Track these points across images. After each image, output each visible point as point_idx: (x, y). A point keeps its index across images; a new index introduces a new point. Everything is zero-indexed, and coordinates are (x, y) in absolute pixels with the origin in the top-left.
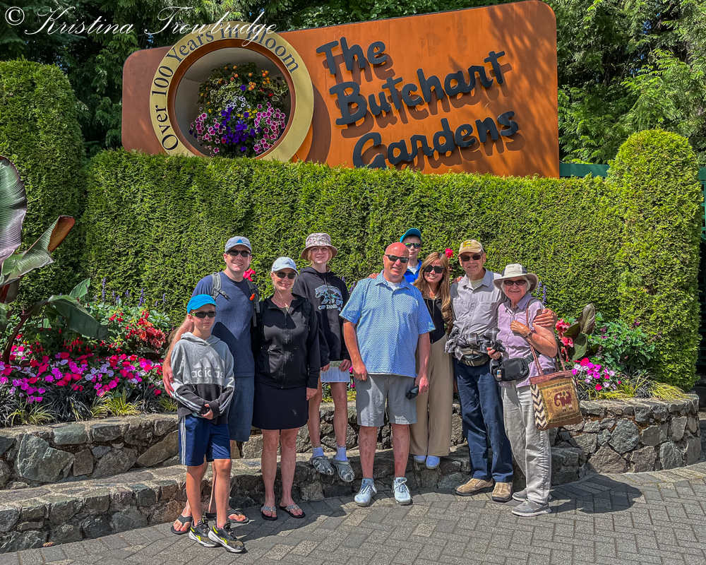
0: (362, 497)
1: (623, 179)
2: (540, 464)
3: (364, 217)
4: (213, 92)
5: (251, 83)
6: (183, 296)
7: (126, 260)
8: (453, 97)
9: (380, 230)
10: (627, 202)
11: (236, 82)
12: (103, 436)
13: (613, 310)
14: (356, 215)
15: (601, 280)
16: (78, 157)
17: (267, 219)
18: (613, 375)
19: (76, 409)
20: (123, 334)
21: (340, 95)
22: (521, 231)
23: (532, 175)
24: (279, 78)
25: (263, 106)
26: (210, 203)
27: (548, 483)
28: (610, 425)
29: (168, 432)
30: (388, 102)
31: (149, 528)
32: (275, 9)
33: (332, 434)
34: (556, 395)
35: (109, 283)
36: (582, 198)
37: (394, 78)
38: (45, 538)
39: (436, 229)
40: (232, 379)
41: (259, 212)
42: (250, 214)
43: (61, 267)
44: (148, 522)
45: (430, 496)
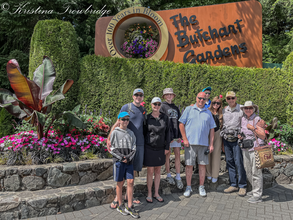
0: (187, 194)
1: (289, 69)
2: (259, 182)
3: (188, 82)
4: (130, 34)
5: (144, 30)
6: (117, 112)
7: (95, 98)
8: (222, 37)
9: (194, 87)
10: (290, 78)
11: (139, 30)
12: (83, 168)
13: (284, 120)
14: (185, 81)
15: (280, 108)
16: (77, 57)
17: (150, 82)
18: (285, 145)
19: (73, 157)
20: (93, 126)
21: (179, 35)
22: (249, 89)
23: (253, 67)
24: (155, 29)
25: (149, 39)
26: (128, 76)
27: (261, 190)
28: (284, 165)
29: (109, 166)
30: (197, 38)
31: (101, 206)
32: (154, 4)
33: (174, 167)
34: (265, 155)
35: (88, 106)
36: (273, 76)
37: (199, 29)
38: (58, 211)
39: (216, 87)
40: (135, 146)
41: (147, 80)
42: (143, 80)
43: (70, 100)
44: (101, 203)
45: (213, 193)
